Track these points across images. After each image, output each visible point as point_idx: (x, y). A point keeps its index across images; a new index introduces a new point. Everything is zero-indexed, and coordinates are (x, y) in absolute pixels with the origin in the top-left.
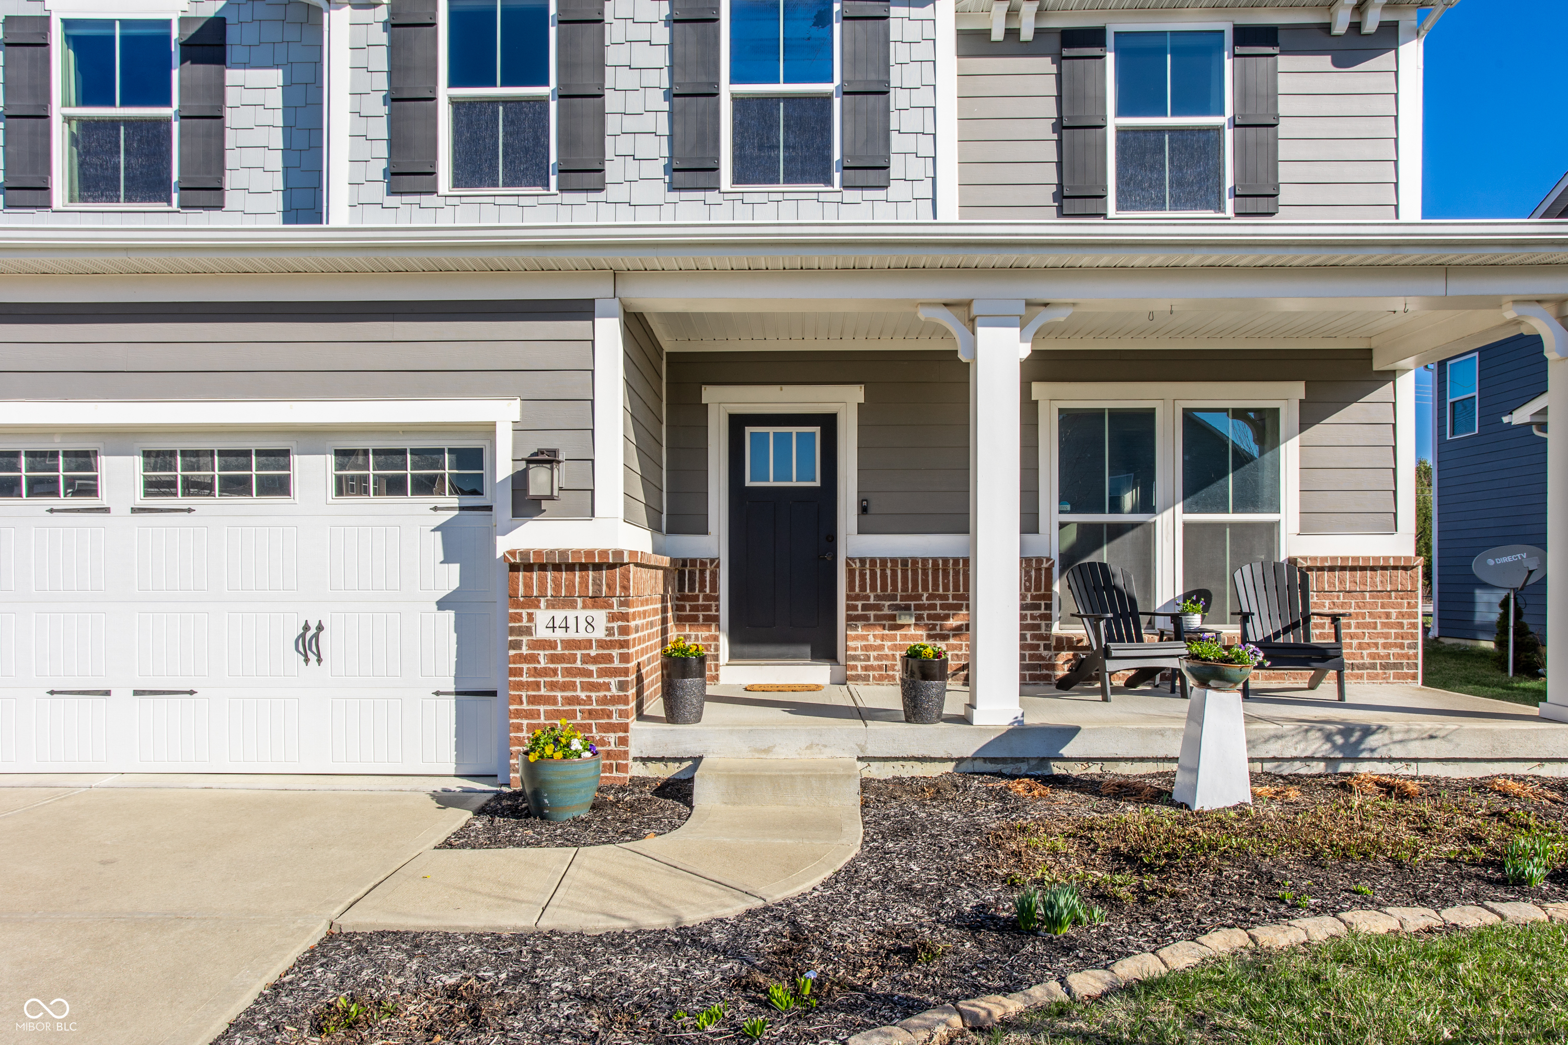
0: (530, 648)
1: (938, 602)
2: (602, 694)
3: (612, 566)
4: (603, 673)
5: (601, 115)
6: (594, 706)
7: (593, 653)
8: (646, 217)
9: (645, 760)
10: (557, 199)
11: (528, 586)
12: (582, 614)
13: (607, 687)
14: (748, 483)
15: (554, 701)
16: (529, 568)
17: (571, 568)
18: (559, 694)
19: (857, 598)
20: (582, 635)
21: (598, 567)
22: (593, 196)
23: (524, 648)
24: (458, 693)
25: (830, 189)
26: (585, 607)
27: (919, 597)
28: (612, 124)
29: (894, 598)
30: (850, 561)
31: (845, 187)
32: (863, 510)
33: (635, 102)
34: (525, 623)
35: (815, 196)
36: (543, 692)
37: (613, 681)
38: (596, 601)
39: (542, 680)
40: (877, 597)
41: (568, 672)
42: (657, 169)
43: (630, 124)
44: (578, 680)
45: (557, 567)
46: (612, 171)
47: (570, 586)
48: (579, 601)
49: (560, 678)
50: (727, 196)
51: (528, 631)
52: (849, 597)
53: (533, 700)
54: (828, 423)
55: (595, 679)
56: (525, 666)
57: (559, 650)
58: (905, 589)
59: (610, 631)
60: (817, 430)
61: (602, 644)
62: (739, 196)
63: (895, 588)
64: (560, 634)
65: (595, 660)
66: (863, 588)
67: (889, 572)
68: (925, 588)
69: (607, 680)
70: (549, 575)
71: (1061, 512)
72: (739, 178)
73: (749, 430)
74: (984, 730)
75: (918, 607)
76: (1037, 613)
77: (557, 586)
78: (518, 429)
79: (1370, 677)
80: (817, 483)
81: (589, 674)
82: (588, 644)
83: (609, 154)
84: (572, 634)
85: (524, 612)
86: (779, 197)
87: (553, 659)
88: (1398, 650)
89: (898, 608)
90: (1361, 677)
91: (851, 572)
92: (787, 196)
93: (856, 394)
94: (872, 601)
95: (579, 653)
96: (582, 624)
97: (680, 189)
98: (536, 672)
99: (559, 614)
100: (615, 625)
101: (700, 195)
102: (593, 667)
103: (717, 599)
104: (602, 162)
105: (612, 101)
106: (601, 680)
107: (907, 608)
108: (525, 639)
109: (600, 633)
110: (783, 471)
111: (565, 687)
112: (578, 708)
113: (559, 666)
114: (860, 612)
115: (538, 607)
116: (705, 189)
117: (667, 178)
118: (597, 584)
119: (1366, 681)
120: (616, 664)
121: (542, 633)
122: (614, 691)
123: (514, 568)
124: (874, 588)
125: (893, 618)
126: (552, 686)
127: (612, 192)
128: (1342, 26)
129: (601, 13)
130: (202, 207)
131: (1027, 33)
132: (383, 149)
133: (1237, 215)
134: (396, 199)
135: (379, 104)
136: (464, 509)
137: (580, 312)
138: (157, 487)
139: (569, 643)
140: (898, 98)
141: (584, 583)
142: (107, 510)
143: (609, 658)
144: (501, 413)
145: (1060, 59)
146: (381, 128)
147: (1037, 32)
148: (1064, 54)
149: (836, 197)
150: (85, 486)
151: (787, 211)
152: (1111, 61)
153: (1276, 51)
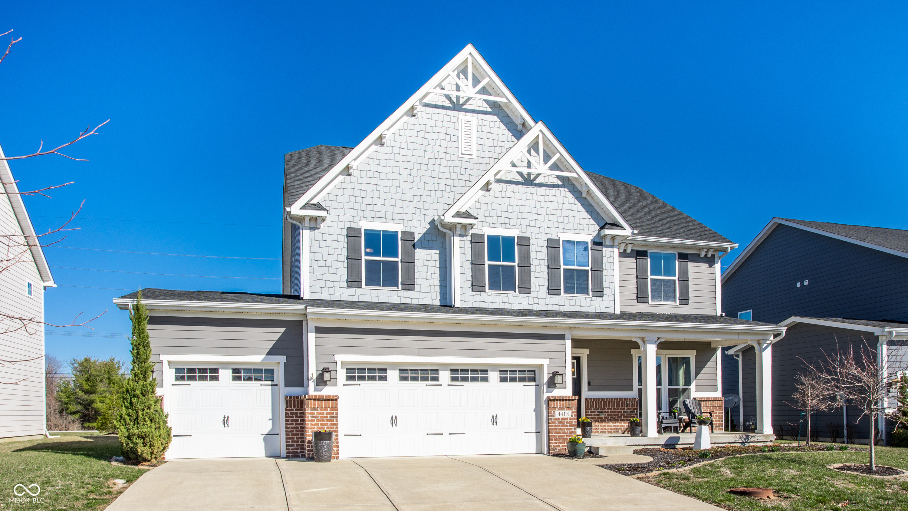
0: (554, 420)
1: (610, 411)
2: (570, 431)
3: (573, 400)
4: (570, 426)
5: (530, 272)
6: (569, 434)
7: (568, 421)
8: (542, 302)
10: (518, 295)
11: (554, 405)
12: (566, 412)
13: (571, 429)
15: (560, 433)
16: (554, 400)
17: (564, 400)
18: (561, 431)
20: (566, 417)
21: (570, 400)
22: (528, 295)
23: (553, 420)
24: (536, 432)
25: (588, 296)
26: (566, 410)
27: (605, 409)
28: (533, 275)
29: (598, 409)
30: (586, 399)
31: (592, 296)
32: (589, 383)
33: (538, 269)
34: (553, 414)
35: (585, 298)
36: (557, 431)
37: (573, 428)
38: (569, 408)
39: (557, 428)
40: (594, 409)
41: (563, 426)
42: (545, 288)
43: (537, 275)
44: (565, 428)
45: (560, 400)
46: (533, 288)
47: (563, 405)
48: (565, 408)
49: (561, 427)
50: (562, 297)
51: (553, 416)
52: (586, 409)
53: (555, 433)
54: (579, 359)
55: (569, 427)
56: (553, 424)
57: (561, 421)
58: (601, 407)
60: (576, 361)
61: (570, 419)
62: (566, 297)
63: (599, 407)
64: (561, 417)
65: (569, 423)
66: (591, 407)
67: (597, 402)
68: (606, 407)
69: (571, 427)
70: (559, 402)
71: (639, 385)
72: (567, 291)
74: (650, 438)
75: (605, 412)
77: (560, 405)
78: (549, 365)
80: (576, 377)
81: (568, 426)
82: (567, 419)
83: (532, 284)
84: (563, 417)
85: (553, 411)
86: (575, 298)
87: (559, 423)
88: (719, 422)
89: (599, 412)
91: (587, 402)
92: (578, 298)
93: (586, 351)
94: (593, 410)
95: (565, 421)
96: (566, 414)
97: (550, 295)
98: (555, 426)
99: (561, 412)
100: (573, 414)
101: (556, 296)
102: (568, 425)
104: (530, 285)
105: (532, 268)
106: (570, 428)
107: (602, 412)
108: (553, 418)
109: (570, 416)
111: (562, 429)
112: (565, 434)
113: (561, 424)
114: (590, 413)
115: (556, 410)
116: (557, 295)
117: (547, 291)
118: (569, 404)
120: (574, 423)
121: (557, 416)
122: (573, 430)
123: (551, 400)
124: (593, 407)
125: (599, 415)
126: (559, 429)
127: (533, 294)
128: (703, 255)
129: (530, 243)
130: (408, 290)
131: (629, 251)
132: (470, 278)
133: (680, 304)
134: (474, 293)
135: (468, 265)
136: (531, 385)
137: (562, 337)
138: (454, 379)
139: (563, 419)
140: (605, 272)
141: (566, 404)
142: (441, 385)
143: (572, 422)
144: (545, 362)
145: (636, 259)
146: (469, 272)
147: (632, 250)
148: (638, 257)
149: (590, 299)
150: (436, 379)
151: (578, 302)
152: (649, 260)
153: (688, 261)
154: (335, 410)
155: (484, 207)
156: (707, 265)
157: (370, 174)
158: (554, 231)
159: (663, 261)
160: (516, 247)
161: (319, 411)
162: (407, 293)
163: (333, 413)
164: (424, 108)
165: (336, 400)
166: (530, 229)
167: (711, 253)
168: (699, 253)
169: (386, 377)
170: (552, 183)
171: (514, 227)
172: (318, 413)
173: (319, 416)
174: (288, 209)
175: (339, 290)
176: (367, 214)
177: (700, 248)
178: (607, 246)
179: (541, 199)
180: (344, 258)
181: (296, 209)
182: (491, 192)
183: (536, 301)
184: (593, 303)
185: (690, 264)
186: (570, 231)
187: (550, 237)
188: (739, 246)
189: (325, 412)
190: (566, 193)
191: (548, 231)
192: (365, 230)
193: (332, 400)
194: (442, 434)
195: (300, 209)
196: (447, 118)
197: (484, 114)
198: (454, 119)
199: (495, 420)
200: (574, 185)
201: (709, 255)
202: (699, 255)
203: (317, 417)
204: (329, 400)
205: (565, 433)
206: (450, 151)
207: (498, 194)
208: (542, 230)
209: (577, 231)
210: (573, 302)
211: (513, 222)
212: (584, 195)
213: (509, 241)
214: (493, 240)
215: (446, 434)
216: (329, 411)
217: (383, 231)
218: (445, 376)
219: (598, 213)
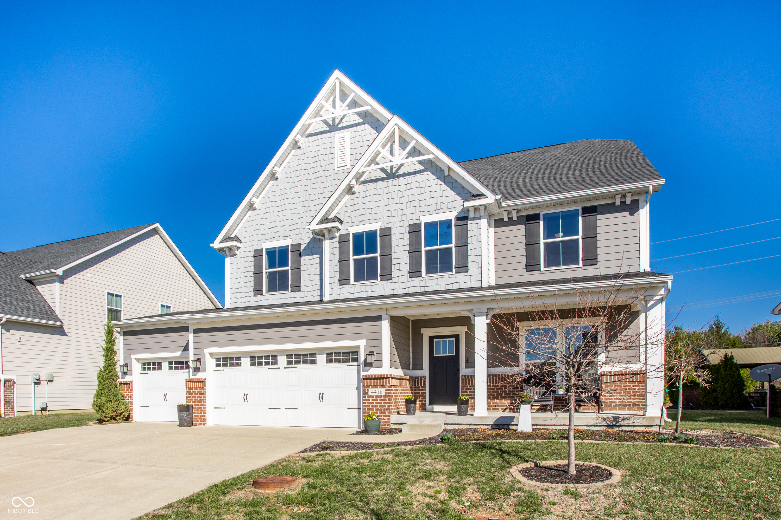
2: (384, 408)
3: (386, 378)
4: (384, 403)
5: (391, 260)
6: (382, 411)
7: (382, 398)
8: (403, 286)
9: (394, 424)
10: (380, 283)
11: (367, 383)
12: (379, 389)
13: (385, 406)
14: (434, 355)
15: (373, 410)
16: (367, 379)
17: (377, 379)
18: (374, 408)
19: (464, 387)
20: (379, 394)
21: (383, 378)
22: (389, 281)
23: (367, 397)
24: (358, 409)
25: (452, 274)
26: (380, 388)
28: (394, 262)
30: (462, 376)
31: (456, 273)
32: (467, 362)
33: (399, 255)
34: (367, 392)
35: (448, 276)
36: (371, 407)
37: (386, 405)
38: (382, 386)
39: (371, 405)
41: (376, 403)
42: (406, 272)
43: (398, 261)
44: (379, 405)
45: (374, 379)
46: (394, 274)
47: (377, 383)
48: (379, 386)
49: (374, 404)
50: (424, 278)
51: (367, 394)
52: (462, 386)
53: (368, 410)
54: (457, 337)
55: (382, 405)
56: (367, 402)
57: (374, 398)
59: (386, 393)
60: (454, 339)
61: (384, 396)
62: (427, 278)
64: (374, 394)
65: (382, 400)
69: (385, 405)
70: (372, 380)
71: (526, 360)
72: (428, 272)
73: (435, 340)
74: (475, 418)
76: (518, 390)
77: (374, 383)
78: (365, 347)
79: (628, 409)
80: (454, 354)
81: (381, 403)
82: (381, 396)
83: (393, 270)
84: (377, 394)
85: (367, 389)
86: (438, 277)
87: (373, 400)
88: (638, 400)
90: (625, 409)
91: (462, 379)
92: (441, 277)
93: (465, 328)
95: (379, 399)
96: (379, 392)
97: (412, 278)
98: (369, 403)
99: (374, 389)
100: (387, 392)
101: (417, 279)
102: (382, 402)
103: (425, 387)
104: (391, 272)
105: (394, 256)
106: (384, 405)
108: (367, 395)
109: (383, 394)
110: (444, 352)
111: (376, 406)
112: (379, 411)
113: (374, 402)
115: (370, 388)
116: (418, 277)
117: (409, 275)
118: (383, 382)
119: (627, 410)
120: (387, 401)
121: (370, 394)
122: (387, 407)
123: (364, 379)
126: (373, 406)
127: (394, 280)
128: (618, 203)
129: (391, 233)
130: (296, 291)
131: (515, 218)
132: (337, 274)
133: (583, 266)
134: (341, 287)
135: (336, 263)
136: (354, 366)
137: (379, 318)
138: (289, 363)
139: (376, 396)
140: (470, 246)
141: (380, 382)
142: (279, 368)
143: (386, 400)
144: (362, 343)
145: (526, 225)
146: (337, 269)
147: (518, 217)
148: (527, 223)
149: (454, 276)
150: (275, 363)
151: (440, 281)
152: (541, 223)
153: (596, 214)
154: (202, 389)
155: (350, 209)
156: (627, 213)
157: (269, 205)
158: (415, 216)
159: (561, 220)
160: (378, 239)
161: (193, 390)
162: (295, 294)
163: (201, 392)
164: (308, 138)
165: (203, 382)
166: (392, 219)
167: (630, 198)
168: (614, 202)
169: (241, 363)
170: (415, 171)
171: (375, 221)
172: (193, 392)
173: (193, 393)
174: (211, 245)
175: (249, 299)
176: (268, 236)
177: (613, 195)
178: (474, 219)
179: (402, 188)
180: (252, 274)
181: (216, 245)
182: (356, 195)
183: (397, 285)
184: (457, 280)
185: (599, 217)
186: (433, 212)
187: (412, 222)
188: (666, 180)
189: (197, 391)
190: (429, 176)
191: (410, 217)
192: (266, 249)
193: (201, 382)
194: (280, 408)
195: (219, 243)
196: (325, 141)
197: (356, 126)
198: (330, 140)
199: (321, 397)
200: (437, 166)
201: (628, 201)
202: (614, 203)
203: (191, 394)
204: (199, 382)
205: (378, 409)
206: (328, 168)
207: (362, 195)
208: (404, 217)
209: (441, 211)
210: (434, 282)
211: (375, 217)
212: (446, 173)
213: (372, 235)
214: (358, 237)
215: (282, 409)
216: (199, 390)
217: (278, 248)
218: (282, 360)
219: (464, 187)
